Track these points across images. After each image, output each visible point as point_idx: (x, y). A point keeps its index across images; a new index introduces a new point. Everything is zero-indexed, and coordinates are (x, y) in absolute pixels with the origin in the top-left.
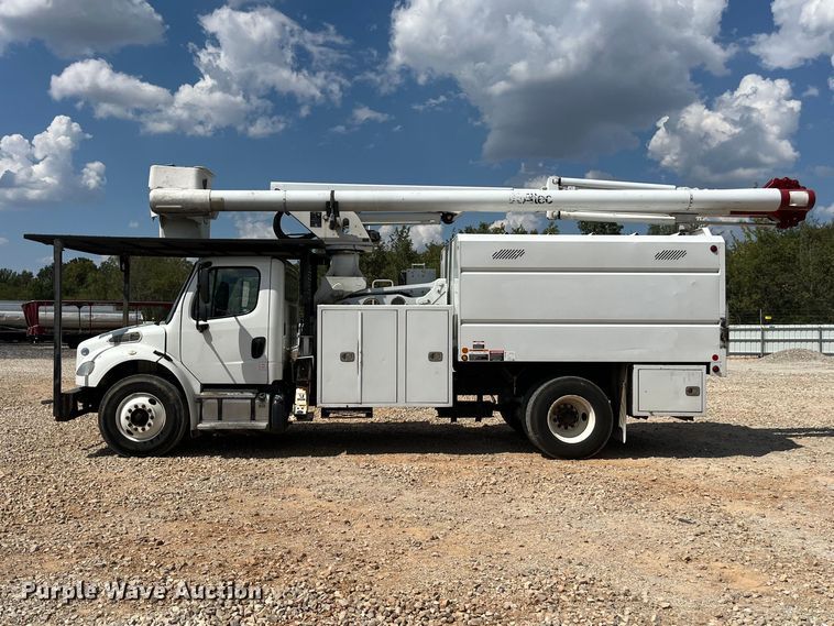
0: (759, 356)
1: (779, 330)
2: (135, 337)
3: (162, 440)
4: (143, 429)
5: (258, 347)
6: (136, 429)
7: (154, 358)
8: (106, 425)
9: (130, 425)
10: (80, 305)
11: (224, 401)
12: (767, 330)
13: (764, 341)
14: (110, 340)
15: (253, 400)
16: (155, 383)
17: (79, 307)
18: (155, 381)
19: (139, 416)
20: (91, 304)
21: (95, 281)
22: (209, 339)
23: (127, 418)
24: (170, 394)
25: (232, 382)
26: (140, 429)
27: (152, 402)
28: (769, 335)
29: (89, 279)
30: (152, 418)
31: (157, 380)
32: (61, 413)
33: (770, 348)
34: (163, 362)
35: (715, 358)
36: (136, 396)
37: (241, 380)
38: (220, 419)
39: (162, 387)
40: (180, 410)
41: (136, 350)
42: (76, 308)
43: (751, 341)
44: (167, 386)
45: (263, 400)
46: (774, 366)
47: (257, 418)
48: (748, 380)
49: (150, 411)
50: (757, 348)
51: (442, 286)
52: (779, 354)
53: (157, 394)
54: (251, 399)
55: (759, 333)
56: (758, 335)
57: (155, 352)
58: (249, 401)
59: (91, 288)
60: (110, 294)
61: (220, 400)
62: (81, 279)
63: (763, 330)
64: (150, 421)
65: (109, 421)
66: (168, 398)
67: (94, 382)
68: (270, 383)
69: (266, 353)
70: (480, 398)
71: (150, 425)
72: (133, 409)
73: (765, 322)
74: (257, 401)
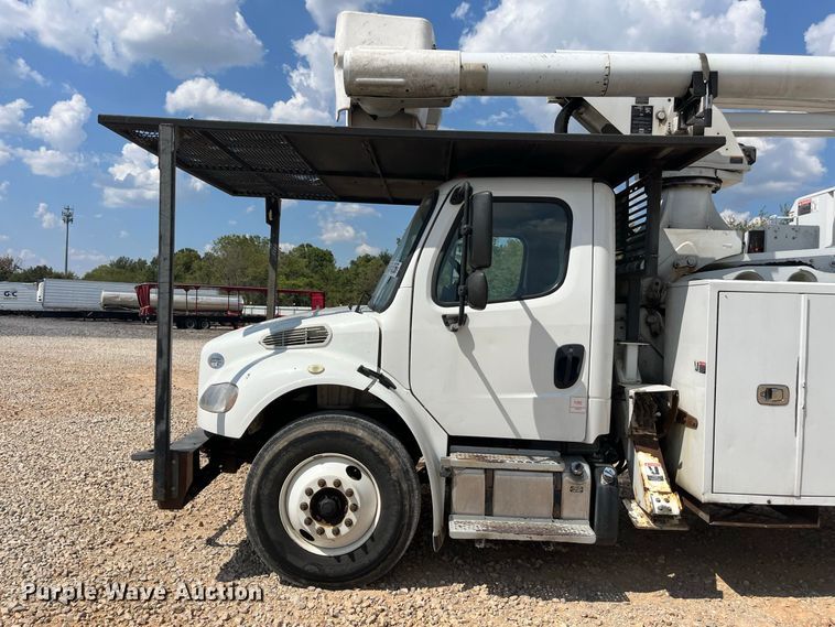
2: (317, 337)
3: (373, 555)
4: (337, 532)
5: (568, 365)
6: (322, 532)
7: (361, 383)
8: (258, 516)
9: (309, 522)
10: (187, 288)
11: (498, 475)
14: (267, 341)
15: (557, 475)
16: (360, 433)
17: (187, 291)
18: (362, 429)
19: (329, 505)
20: (197, 288)
21: (200, 269)
22: (467, 345)
23: (304, 507)
24: (392, 459)
25: (512, 436)
26: (329, 530)
27: (353, 473)
29: (195, 265)
30: (355, 508)
31: (364, 427)
32: (168, 494)
34: (378, 390)
36: (320, 460)
37: (530, 432)
38: (489, 512)
39: (376, 443)
40: (411, 491)
41: (321, 364)
42: (183, 291)
44: (384, 441)
45: (579, 477)
47: (565, 513)
49: (351, 493)
53: (363, 458)
54: (555, 473)
57: (362, 370)
58: (550, 478)
59: (197, 275)
60: (213, 281)
61: (490, 474)
62: (188, 267)
64: (350, 515)
65: (265, 510)
66: (388, 467)
67: (235, 427)
68: (591, 440)
69: (583, 378)
71: (349, 524)
72: (316, 489)
74: (566, 478)
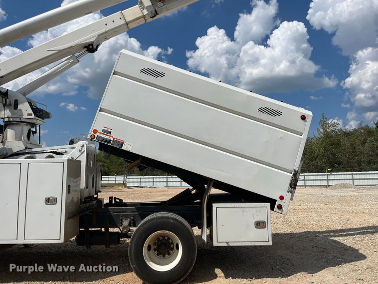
0: (327, 186)
1: (334, 175)
12: (329, 175)
13: (328, 180)
28: (330, 177)
33: (331, 183)
35: (282, 198)
43: (323, 180)
46: (333, 191)
48: (320, 200)
50: (325, 183)
51: (83, 146)
52: (335, 186)
55: (326, 176)
56: (325, 177)
63: (328, 175)
70: (107, 230)
73: (329, 172)
